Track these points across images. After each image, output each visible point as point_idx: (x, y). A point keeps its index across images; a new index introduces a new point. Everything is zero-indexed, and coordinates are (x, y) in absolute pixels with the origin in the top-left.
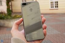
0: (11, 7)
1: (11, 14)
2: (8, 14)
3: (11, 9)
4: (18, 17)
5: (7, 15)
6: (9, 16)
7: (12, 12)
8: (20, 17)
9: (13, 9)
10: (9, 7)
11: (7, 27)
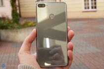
0: (18, 8)
1: (19, 20)
2: (13, 19)
3: (18, 12)
4: (30, 24)
5: (12, 22)
6: (15, 24)
7: (20, 16)
8: (34, 25)
9: (22, 11)
10: (16, 8)
11: (12, 42)
